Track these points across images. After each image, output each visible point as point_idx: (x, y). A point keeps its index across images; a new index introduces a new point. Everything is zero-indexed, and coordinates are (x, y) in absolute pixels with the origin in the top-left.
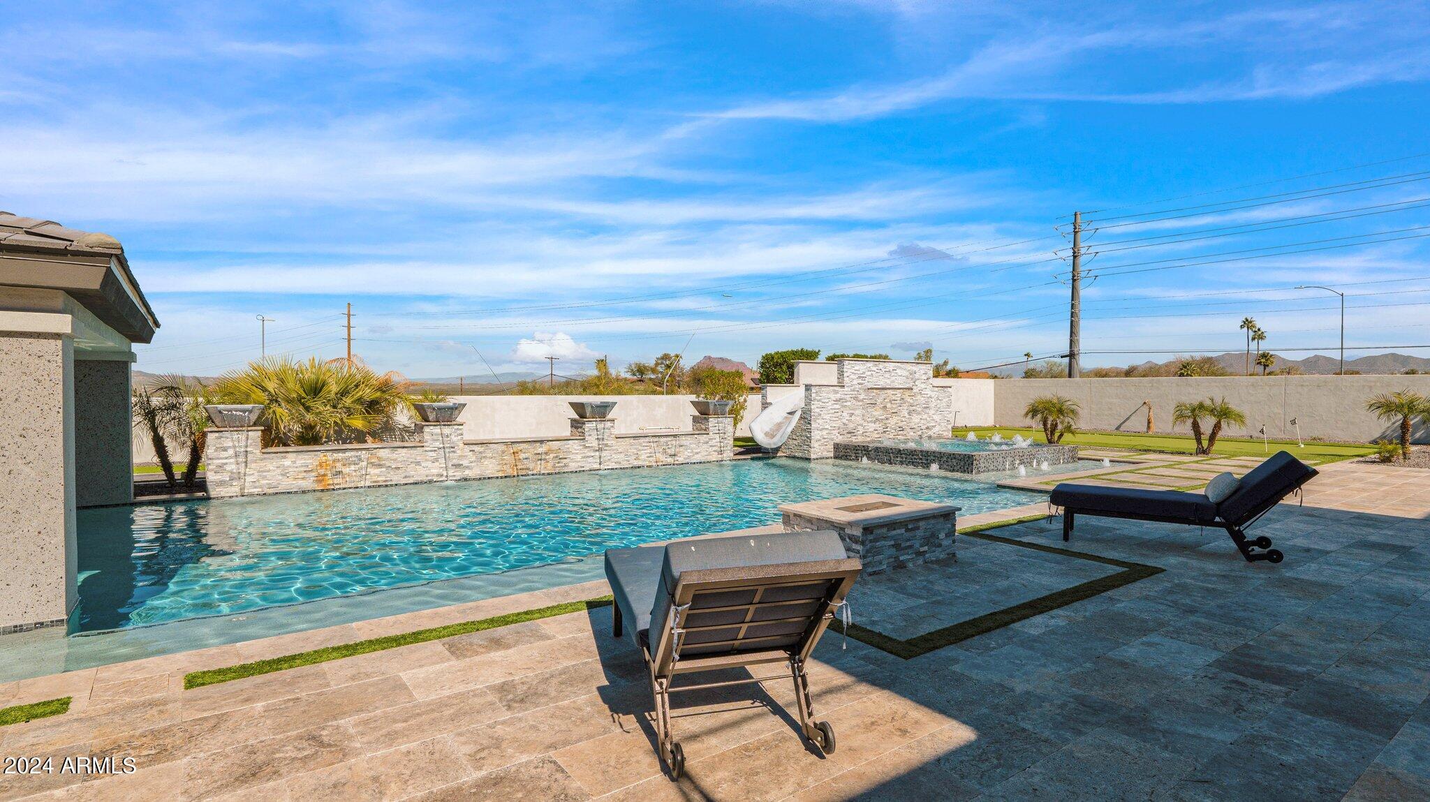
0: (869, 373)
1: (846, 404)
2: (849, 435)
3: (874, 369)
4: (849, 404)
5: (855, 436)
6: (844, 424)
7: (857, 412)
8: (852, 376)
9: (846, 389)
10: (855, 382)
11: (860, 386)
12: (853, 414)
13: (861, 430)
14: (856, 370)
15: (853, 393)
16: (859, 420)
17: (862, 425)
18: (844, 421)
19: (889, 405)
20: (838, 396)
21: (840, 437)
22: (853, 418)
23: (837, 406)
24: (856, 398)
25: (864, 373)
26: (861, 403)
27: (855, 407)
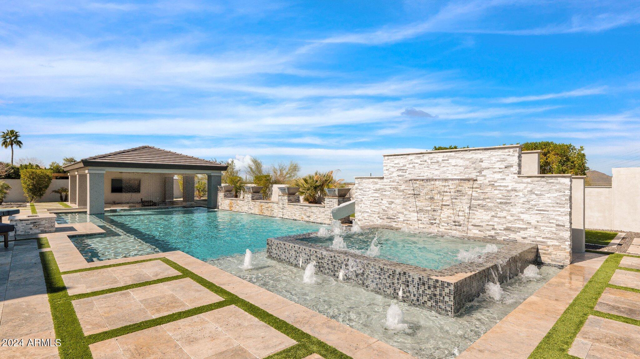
0: (411, 166)
1: (384, 193)
2: (389, 220)
3: (416, 161)
4: (388, 193)
5: (395, 222)
6: (384, 210)
7: (397, 201)
8: (392, 169)
9: (385, 180)
10: (395, 174)
11: (400, 178)
12: (393, 202)
13: (402, 218)
14: (396, 164)
15: (393, 184)
16: (399, 208)
17: (402, 213)
18: (384, 207)
19: (437, 197)
20: (378, 186)
21: (381, 221)
22: (393, 206)
23: (377, 195)
24: (396, 189)
25: (405, 166)
26: (401, 193)
27: (396, 197)
